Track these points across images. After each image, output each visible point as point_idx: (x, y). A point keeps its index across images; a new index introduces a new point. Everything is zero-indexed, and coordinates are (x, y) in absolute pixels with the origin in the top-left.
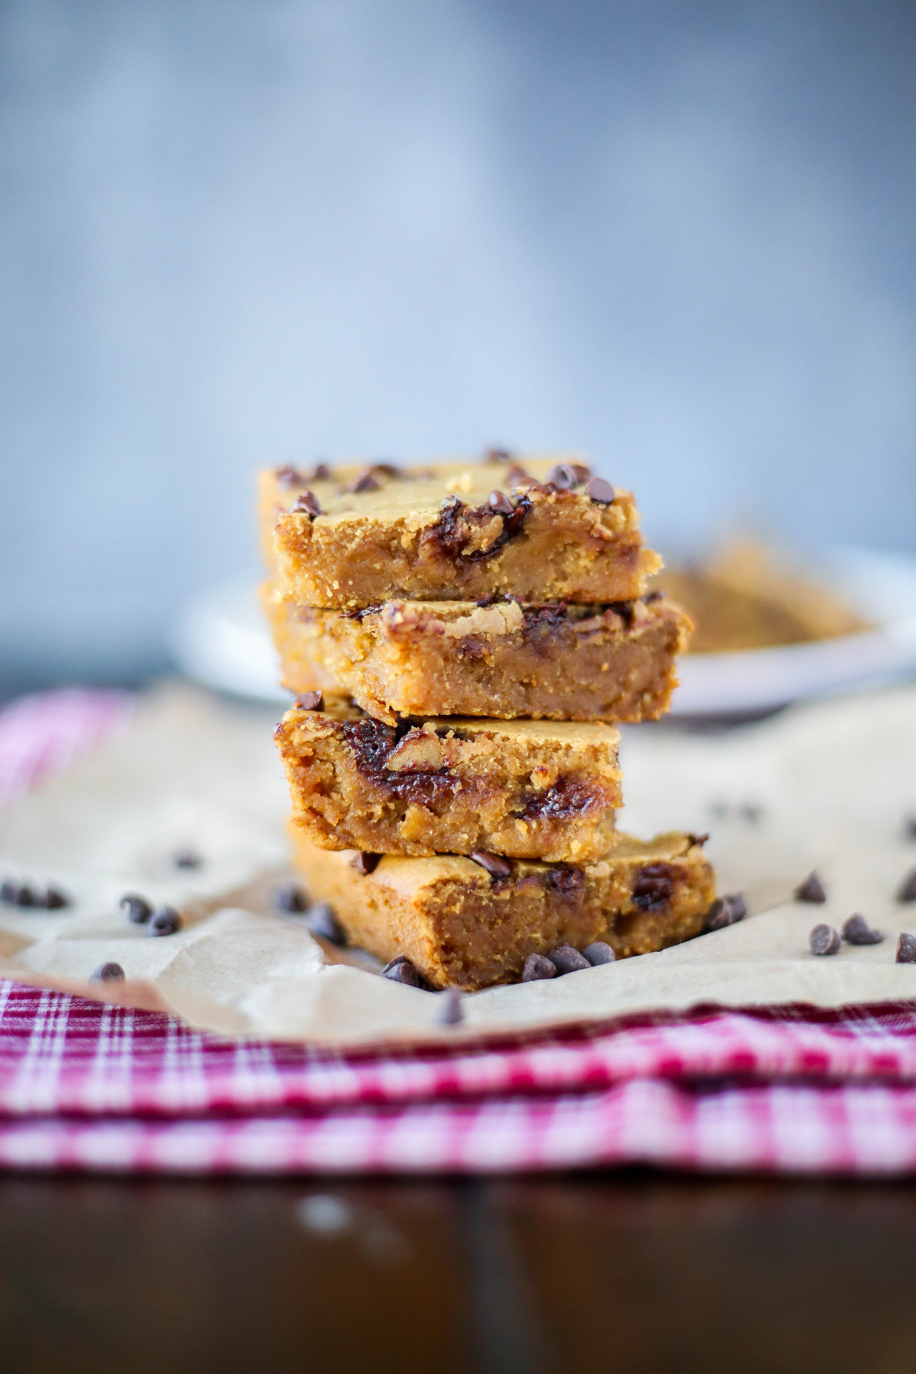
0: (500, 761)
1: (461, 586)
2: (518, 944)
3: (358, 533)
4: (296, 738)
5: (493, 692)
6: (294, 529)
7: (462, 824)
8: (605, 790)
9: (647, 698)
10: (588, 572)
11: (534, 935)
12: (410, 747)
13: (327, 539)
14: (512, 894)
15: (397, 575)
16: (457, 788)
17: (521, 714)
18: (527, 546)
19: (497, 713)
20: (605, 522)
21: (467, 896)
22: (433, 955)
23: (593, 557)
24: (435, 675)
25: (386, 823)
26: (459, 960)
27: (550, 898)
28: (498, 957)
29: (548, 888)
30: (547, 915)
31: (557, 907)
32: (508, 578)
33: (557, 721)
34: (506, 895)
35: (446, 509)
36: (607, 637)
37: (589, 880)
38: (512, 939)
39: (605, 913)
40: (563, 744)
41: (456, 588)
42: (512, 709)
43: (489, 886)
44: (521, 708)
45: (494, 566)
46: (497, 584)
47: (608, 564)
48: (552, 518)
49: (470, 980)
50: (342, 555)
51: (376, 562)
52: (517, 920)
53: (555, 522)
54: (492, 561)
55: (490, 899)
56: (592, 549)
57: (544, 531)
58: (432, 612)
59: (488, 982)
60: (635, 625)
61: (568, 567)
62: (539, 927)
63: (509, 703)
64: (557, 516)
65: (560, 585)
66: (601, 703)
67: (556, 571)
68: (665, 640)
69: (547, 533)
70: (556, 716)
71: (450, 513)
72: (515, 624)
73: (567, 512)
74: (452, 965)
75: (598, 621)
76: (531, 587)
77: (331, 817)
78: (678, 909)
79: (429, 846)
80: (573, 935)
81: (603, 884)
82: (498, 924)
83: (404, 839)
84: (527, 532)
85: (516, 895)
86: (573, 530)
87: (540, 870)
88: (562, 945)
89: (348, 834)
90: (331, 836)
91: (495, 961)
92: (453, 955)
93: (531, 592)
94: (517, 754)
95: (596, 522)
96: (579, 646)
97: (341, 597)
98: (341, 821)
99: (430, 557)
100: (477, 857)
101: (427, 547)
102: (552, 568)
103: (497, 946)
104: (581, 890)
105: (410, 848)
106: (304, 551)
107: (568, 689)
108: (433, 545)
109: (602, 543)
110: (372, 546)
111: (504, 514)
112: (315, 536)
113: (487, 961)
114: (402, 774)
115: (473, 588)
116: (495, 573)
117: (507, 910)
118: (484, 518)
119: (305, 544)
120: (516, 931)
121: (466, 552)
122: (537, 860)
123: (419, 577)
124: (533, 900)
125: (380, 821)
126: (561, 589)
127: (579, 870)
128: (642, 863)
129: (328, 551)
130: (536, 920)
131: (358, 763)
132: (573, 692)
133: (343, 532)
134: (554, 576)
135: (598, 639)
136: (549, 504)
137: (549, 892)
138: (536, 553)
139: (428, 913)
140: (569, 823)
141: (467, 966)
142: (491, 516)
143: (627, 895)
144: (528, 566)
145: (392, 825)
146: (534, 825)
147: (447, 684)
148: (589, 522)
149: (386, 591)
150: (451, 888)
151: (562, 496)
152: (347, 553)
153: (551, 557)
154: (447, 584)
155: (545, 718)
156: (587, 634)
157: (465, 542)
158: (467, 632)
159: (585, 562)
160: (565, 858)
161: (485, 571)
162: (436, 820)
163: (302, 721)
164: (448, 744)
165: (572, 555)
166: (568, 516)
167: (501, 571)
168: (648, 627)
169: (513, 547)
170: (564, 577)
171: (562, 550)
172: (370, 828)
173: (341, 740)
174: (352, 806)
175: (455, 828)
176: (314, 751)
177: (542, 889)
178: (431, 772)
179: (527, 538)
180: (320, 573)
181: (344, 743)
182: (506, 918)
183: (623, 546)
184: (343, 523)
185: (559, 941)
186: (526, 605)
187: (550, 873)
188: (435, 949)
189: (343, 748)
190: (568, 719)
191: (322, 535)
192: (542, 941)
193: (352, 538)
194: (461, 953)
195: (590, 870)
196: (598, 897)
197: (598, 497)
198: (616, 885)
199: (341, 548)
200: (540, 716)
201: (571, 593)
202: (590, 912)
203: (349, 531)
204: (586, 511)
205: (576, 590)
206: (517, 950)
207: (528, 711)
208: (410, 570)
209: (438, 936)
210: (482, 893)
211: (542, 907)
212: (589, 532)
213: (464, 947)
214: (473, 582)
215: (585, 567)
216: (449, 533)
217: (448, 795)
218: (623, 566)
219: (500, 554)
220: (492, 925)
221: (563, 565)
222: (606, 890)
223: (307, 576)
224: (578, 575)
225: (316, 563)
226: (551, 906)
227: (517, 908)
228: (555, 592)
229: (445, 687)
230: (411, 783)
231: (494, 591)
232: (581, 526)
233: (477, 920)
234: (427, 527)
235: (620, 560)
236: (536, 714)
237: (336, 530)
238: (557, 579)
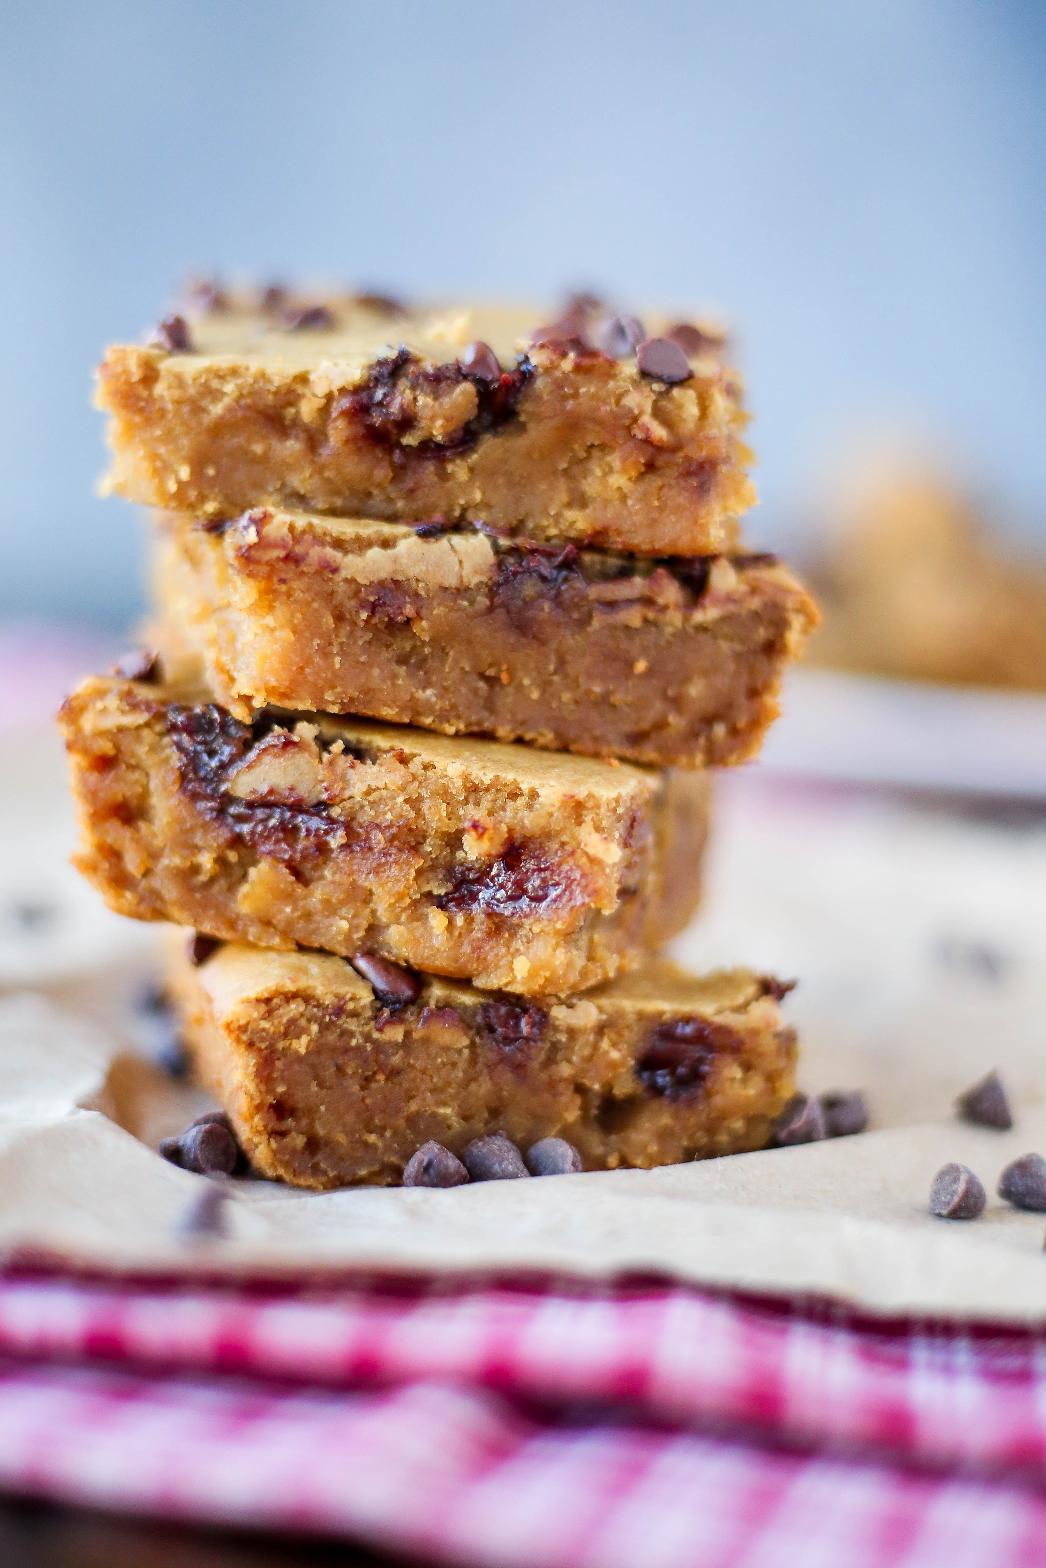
0: (414, 803)
1: (399, 497)
2: (412, 1120)
3: (230, 388)
4: (89, 723)
5: (426, 684)
6: (126, 372)
7: (342, 903)
8: (583, 876)
9: (720, 730)
10: (624, 498)
11: (442, 1111)
12: (267, 759)
13: (177, 393)
14: (407, 1034)
15: (290, 467)
16: (336, 840)
17: (475, 729)
18: (521, 443)
19: (428, 721)
20: (658, 413)
21: (325, 1028)
22: (252, 1118)
23: (634, 474)
24: (316, 642)
25: (222, 883)
26: (302, 1133)
27: (479, 1051)
28: (372, 1138)
29: (478, 1033)
30: (470, 1080)
31: (491, 1067)
32: (484, 493)
33: (545, 748)
34: (396, 1034)
35: (381, 363)
36: (651, 615)
37: (556, 1029)
38: (399, 1111)
39: (580, 1089)
40: (525, 787)
41: (390, 500)
42: (459, 717)
43: (369, 1013)
44: (474, 718)
45: (459, 469)
46: (461, 502)
47: (661, 488)
48: (564, 398)
49: (316, 1170)
50: (200, 423)
51: (257, 442)
52: (413, 1081)
53: (570, 405)
54: (458, 461)
55: (367, 1038)
56: (632, 459)
57: (550, 418)
58: (325, 534)
59: (348, 1178)
60: (707, 601)
61: (591, 486)
62: (453, 1097)
63: (453, 707)
64: (576, 395)
65: (571, 515)
66: (627, 727)
67: (569, 490)
68: (762, 633)
69: (556, 422)
70: (541, 741)
71: (386, 370)
72: (476, 572)
73: (593, 390)
74: (287, 1140)
75: (637, 585)
76: (522, 513)
77: (132, 863)
78: (718, 1101)
79: (286, 934)
80: (517, 1120)
81: (582, 1040)
82: (378, 1081)
83: (247, 915)
84: (523, 418)
85: (416, 1036)
86: (600, 422)
87: (467, 999)
88: (493, 1133)
89: (156, 895)
90: (129, 895)
91: (366, 1145)
92: (290, 1122)
93: (522, 522)
94: (445, 794)
95: (641, 413)
96: (596, 623)
97: (192, 494)
98: (147, 873)
99: (346, 442)
100: (362, 963)
101: (341, 424)
102: (562, 485)
103: (371, 1118)
104: (540, 1044)
105: (253, 932)
106: (141, 410)
107: (566, 696)
108: (350, 422)
109: (650, 450)
110: (249, 414)
111: (481, 383)
112: (160, 389)
113: (351, 1142)
114: (251, 805)
115: (420, 504)
116: (460, 484)
117: (396, 1059)
118: (443, 385)
119: (142, 398)
120: (412, 1098)
121: (410, 440)
122: (463, 982)
123: (328, 474)
124: (446, 1049)
125: (212, 880)
126: (573, 523)
127: (539, 1010)
128: (661, 1014)
129: (177, 413)
130: (448, 1084)
131: (183, 777)
132: (577, 702)
133: (206, 385)
134: (564, 499)
135: (633, 617)
136: (564, 373)
137: (478, 1040)
138: (536, 456)
139: (251, 1045)
140: (520, 926)
141: (313, 1144)
142: (458, 382)
143: (622, 1063)
144: (522, 477)
145: (232, 889)
146: (460, 920)
147: (337, 660)
148: (630, 411)
149: (270, 494)
150: (295, 1008)
151: (586, 362)
152: (207, 420)
153: (564, 466)
154: (375, 492)
155: (519, 741)
156: (611, 605)
157: (407, 422)
158: (383, 575)
159: (618, 480)
160: (507, 985)
161: (444, 476)
162: (299, 890)
163: (101, 693)
164: (331, 763)
165: (600, 467)
166: (594, 397)
167: (471, 479)
168: (732, 608)
169: (498, 441)
170: (580, 501)
171: (582, 454)
172: (191, 889)
173: (161, 735)
174: (167, 850)
175: (331, 908)
176: (117, 747)
177: (466, 1034)
178: (298, 807)
179: (522, 428)
180: (162, 450)
181: (166, 740)
182: (393, 1074)
183: (688, 459)
184: (208, 370)
185: (491, 1125)
186: (504, 542)
187: (485, 1008)
188: (258, 1108)
189: (163, 748)
190: (564, 749)
191: (169, 386)
192: (456, 1123)
193: (216, 395)
194: (304, 1122)
195: (559, 1014)
196: (569, 1061)
197: (654, 369)
198: (605, 1044)
199: (198, 410)
200: (512, 737)
201: (589, 532)
202: (552, 1085)
203: (215, 384)
204: (627, 391)
205: (598, 526)
206: (408, 1131)
207: (487, 725)
208: (312, 462)
209: (263, 1088)
210: (352, 1025)
211: (462, 1065)
212: (629, 428)
213: (311, 1112)
214: (419, 493)
215: (619, 488)
216: (380, 404)
217: (322, 849)
218: (686, 494)
219: (473, 450)
220: (367, 1081)
221: (584, 482)
222: (587, 1052)
224: (606, 502)
225: (157, 432)
226: (480, 1065)
227: (417, 1059)
228: (563, 527)
229: (332, 665)
230: (265, 821)
231: (457, 513)
232: (616, 416)
233: (340, 1070)
234: (343, 391)
235: (682, 483)
236: (502, 731)
237: (195, 380)
238: (569, 505)
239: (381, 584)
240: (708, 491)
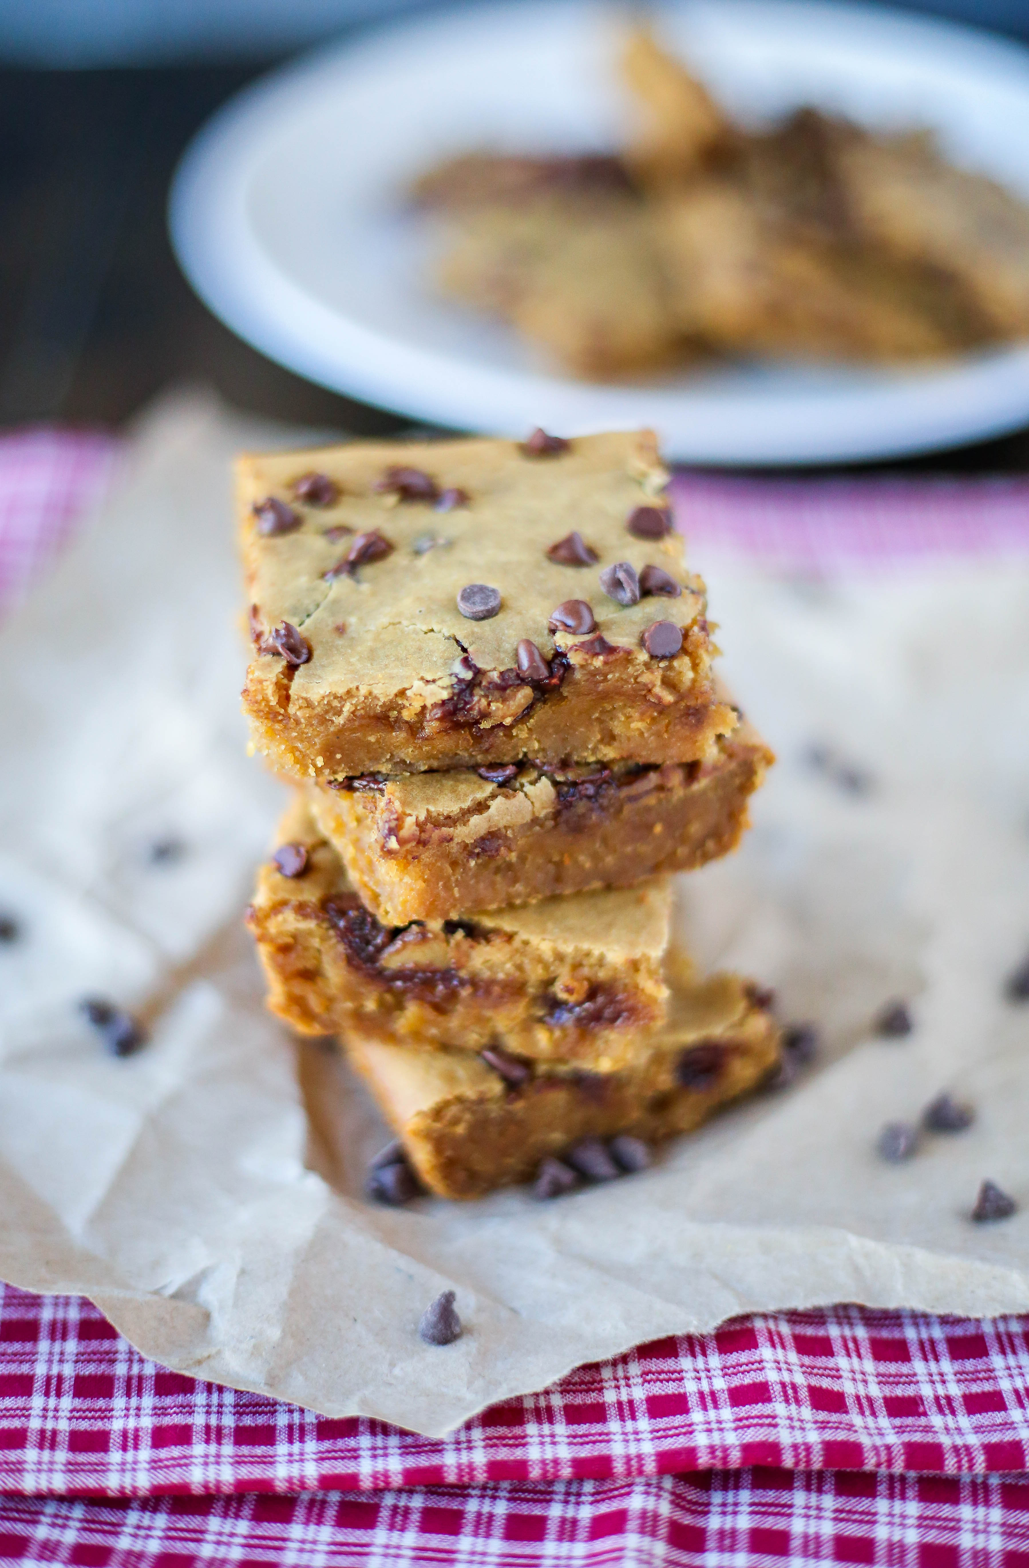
0: (518, 966)
1: (479, 754)
2: (532, 1146)
3: (347, 708)
4: (273, 927)
5: (515, 881)
6: (266, 700)
7: (471, 1025)
8: (644, 1007)
9: (710, 844)
10: (641, 735)
11: (552, 1136)
12: (408, 946)
13: (307, 712)
14: (528, 1104)
15: (397, 748)
16: (465, 990)
17: (550, 896)
18: (564, 708)
19: (518, 901)
20: (666, 684)
21: (473, 1113)
23: (648, 721)
24: (441, 883)
28: (509, 1160)
30: (569, 1113)
31: (582, 1102)
32: (539, 742)
34: (520, 1104)
35: (460, 682)
36: (662, 796)
38: (525, 1143)
39: (639, 1100)
41: (472, 756)
42: (538, 892)
43: (500, 1097)
44: (548, 890)
45: (519, 733)
46: (525, 750)
47: (667, 726)
48: (597, 682)
50: (327, 729)
51: (370, 735)
52: (533, 1124)
53: (601, 687)
54: (520, 727)
55: (501, 1111)
56: (647, 714)
57: (586, 693)
58: (439, 815)
60: (701, 776)
61: (617, 727)
62: (559, 1125)
63: (534, 887)
64: (605, 680)
65: (603, 748)
66: (649, 863)
67: (602, 731)
68: (737, 781)
69: (591, 695)
70: (593, 889)
71: (463, 686)
72: (543, 808)
73: (617, 675)
75: (653, 780)
76: (569, 749)
77: (316, 1005)
79: (432, 1041)
83: (402, 1032)
84: (565, 695)
86: (623, 693)
89: (336, 1023)
90: (316, 1025)
91: (504, 1165)
92: (457, 1168)
93: (568, 755)
94: (540, 960)
95: (653, 685)
96: (626, 811)
97: (327, 771)
98: (328, 1010)
99: (438, 732)
100: (488, 1057)
101: (434, 722)
102: (595, 728)
103: (507, 1150)
106: (280, 721)
107: (609, 859)
108: (442, 721)
109: (660, 707)
110: (364, 722)
111: (535, 682)
112: (292, 709)
113: (495, 1166)
114: (401, 972)
115: (494, 756)
116: (522, 740)
117: (521, 1115)
118: (508, 690)
119: (280, 714)
120: (531, 1134)
121: (485, 725)
122: (559, 1060)
123: (425, 748)
125: (377, 1015)
126: (605, 753)
129: (309, 724)
130: (555, 1120)
131: (348, 958)
132: (616, 861)
133: (329, 703)
134: (599, 737)
135: (651, 800)
136: (595, 667)
138: (575, 713)
140: (599, 1034)
141: (471, 1175)
142: (518, 686)
143: (667, 1075)
144: (565, 726)
146: (555, 1032)
147: (456, 890)
148: (645, 685)
149: (384, 763)
151: (612, 658)
152: (332, 727)
153: (595, 716)
154: (460, 753)
155: (578, 894)
156: (636, 797)
157: (483, 716)
158: (483, 832)
159: (637, 724)
161: (510, 738)
162: (441, 1018)
163: (280, 907)
164: (456, 945)
165: (622, 715)
166: (618, 679)
167: (530, 736)
168: (717, 774)
169: (546, 709)
170: (610, 738)
171: (610, 710)
174: (340, 998)
175: (464, 1027)
176: (294, 940)
178: (435, 972)
179: (563, 699)
180: (299, 745)
181: (332, 935)
183: (687, 708)
184: (328, 694)
186: (559, 778)
189: (328, 940)
191: (301, 708)
193: (338, 711)
194: (465, 1166)
197: (658, 653)
199: (325, 722)
200: (574, 891)
201: (617, 759)
202: (623, 1103)
203: (336, 703)
204: (642, 672)
205: (625, 756)
207: (557, 891)
208: (414, 742)
210: (491, 1106)
212: (644, 696)
213: (468, 1160)
215: (639, 729)
216: (462, 709)
217: (455, 996)
218: (687, 727)
219: (531, 718)
220: (503, 1131)
221: (611, 725)
223: (283, 747)
224: (629, 739)
225: (295, 734)
227: (534, 1112)
228: (597, 756)
229: (453, 895)
230: (410, 980)
231: (521, 757)
232: (635, 690)
234: (433, 704)
235: (683, 719)
236: (568, 891)
237: (319, 703)
238: (601, 741)
239: (483, 839)
240: (703, 722)
